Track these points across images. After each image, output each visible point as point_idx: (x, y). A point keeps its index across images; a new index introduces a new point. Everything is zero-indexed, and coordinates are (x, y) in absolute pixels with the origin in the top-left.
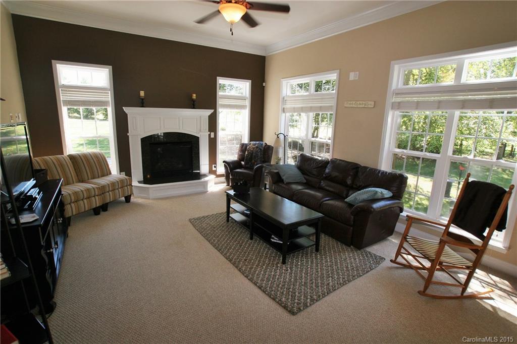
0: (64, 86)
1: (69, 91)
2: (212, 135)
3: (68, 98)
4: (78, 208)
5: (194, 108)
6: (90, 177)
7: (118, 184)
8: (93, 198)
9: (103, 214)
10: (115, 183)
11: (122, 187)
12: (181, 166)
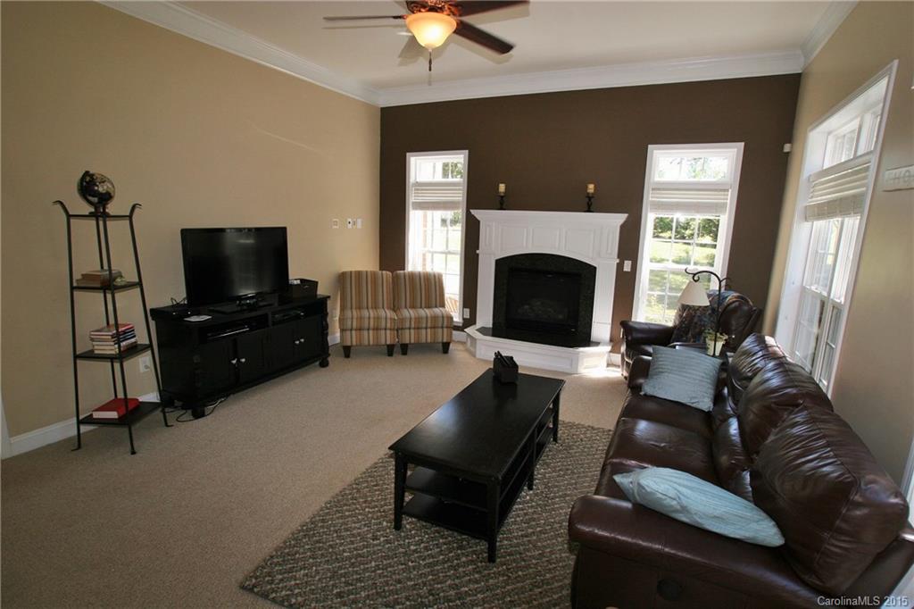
0: (418, 184)
1: (422, 190)
2: (627, 266)
3: (420, 199)
4: (360, 338)
5: (589, 211)
6: (423, 305)
7: (427, 321)
8: (383, 332)
9: (398, 357)
10: (422, 318)
11: (434, 328)
12: (561, 317)
